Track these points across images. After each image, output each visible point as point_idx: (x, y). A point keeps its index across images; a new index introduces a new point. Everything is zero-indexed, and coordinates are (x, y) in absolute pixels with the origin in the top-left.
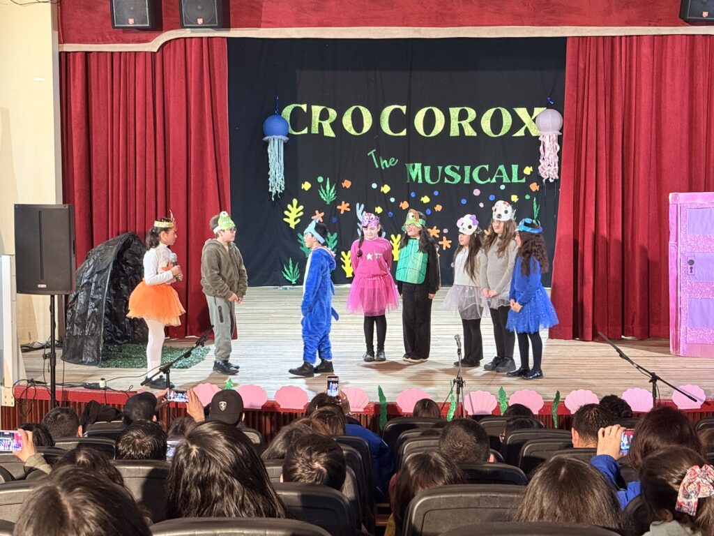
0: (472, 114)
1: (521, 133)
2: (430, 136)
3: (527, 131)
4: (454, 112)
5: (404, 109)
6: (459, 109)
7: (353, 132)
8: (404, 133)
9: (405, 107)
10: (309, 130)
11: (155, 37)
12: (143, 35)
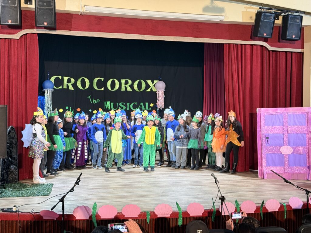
0: (130, 82)
1: (149, 90)
2: (114, 90)
3: (151, 89)
4: (123, 81)
6: (125, 80)
7: (81, 88)
9: (103, 78)
10: (63, 87)
11: (18, 32)
12: (12, 31)
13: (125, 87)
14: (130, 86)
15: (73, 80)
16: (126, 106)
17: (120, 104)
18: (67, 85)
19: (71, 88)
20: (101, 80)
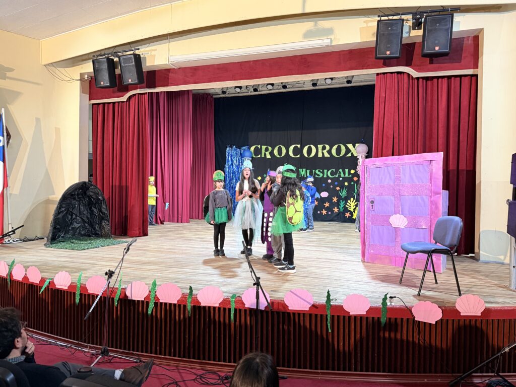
0: (328, 147)
1: (349, 155)
2: (310, 157)
3: (352, 154)
4: (320, 147)
5: (299, 146)
6: (322, 145)
7: (278, 156)
8: (299, 156)
10: (261, 156)
11: (125, 94)
12: (121, 94)
13: (323, 153)
14: (327, 152)
15: (270, 148)
16: (323, 173)
17: (317, 172)
18: (265, 154)
19: (268, 156)
20: (297, 147)
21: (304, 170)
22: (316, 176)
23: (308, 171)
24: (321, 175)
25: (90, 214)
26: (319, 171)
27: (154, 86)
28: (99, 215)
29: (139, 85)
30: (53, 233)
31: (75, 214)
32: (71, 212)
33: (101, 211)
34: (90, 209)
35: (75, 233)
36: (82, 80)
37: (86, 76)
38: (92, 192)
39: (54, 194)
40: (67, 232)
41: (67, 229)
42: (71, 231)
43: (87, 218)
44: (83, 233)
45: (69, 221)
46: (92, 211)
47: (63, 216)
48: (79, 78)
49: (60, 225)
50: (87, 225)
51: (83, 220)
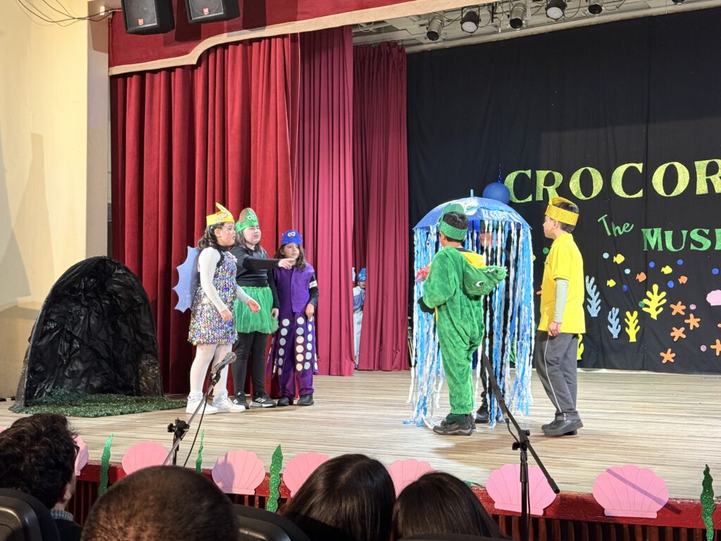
2: (674, 194)
4: (701, 166)
5: (640, 167)
6: (707, 162)
7: (581, 196)
8: (640, 194)
9: (641, 164)
11: (193, 47)
12: (183, 46)
13: (709, 182)
15: (559, 177)
16: (712, 238)
18: (545, 192)
20: (636, 169)
21: (657, 231)
22: (693, 247)
23: (669, 234)
24: (707, 244)
25: (114, 338)
26: (700, 233)
27: (262, 24)
28: (135, 339)
29: (225, 23)
30: (29, 382)
31: (77, 338)
32: (70, 333)
33: (137, 331)
34: (114, 325)
35: (78, 385)
36: (92, 17)
37: (102, 9)
38: (118, 283)
39: (28, 294)
40: (59, 383)
41: (61, 374)
42: (69, 381)
43: (108, 348)
44: (96, 384)
45: (65, 355)
46: (118, 331)
47: (52, 343)
48: (85, 14)
49: (43, 364)
50: (105, 365)
51: (96, 353)
